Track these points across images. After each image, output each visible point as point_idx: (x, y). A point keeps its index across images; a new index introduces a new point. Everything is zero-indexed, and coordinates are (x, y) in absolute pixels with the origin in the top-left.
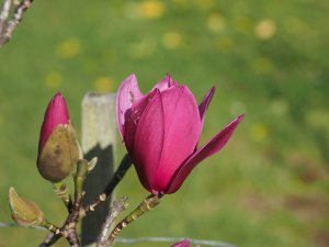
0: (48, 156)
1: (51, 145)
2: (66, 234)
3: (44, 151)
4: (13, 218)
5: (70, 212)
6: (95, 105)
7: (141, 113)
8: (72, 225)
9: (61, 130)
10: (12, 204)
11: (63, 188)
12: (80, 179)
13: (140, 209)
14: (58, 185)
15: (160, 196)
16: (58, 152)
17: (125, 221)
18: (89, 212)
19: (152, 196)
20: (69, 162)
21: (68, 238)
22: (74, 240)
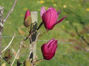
0: (26, 22)
1: (27, 20)
2: (29, 37)
3: (25, 21)
4: (19, 33)
5: (30, 33)
6: (33, 13)
7: (46, 13)
8: (30, 36)
9: (29, 17)
10: (19, 31)
11: (29, 28)
12: (32, 27)
13: (44, 33)
14: (28, 28)
15: (49, 30)
16: (28, 21)
17: (41, 35)
18: (33, 34)
19: (47, 30)
20: (30, 23)
21: (30, 38)
22: (31, 38)
